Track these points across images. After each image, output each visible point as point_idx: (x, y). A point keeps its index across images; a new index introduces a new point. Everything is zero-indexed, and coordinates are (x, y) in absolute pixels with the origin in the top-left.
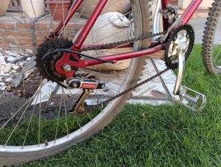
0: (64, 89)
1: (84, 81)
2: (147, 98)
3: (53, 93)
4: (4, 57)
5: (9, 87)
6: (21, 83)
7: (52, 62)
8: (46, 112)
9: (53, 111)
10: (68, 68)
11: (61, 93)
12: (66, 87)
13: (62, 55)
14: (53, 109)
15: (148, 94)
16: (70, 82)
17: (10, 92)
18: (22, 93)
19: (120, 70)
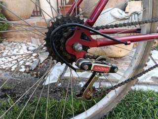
0: (73, 71)
1: (96, 63)
2: (148, 84)
3: (61, 76)
4: (26, 47)
5: (28, 69)
6: (37, 66)
7: (62, 41)
8: (54, 92)
9: (61, 91)
10: (79, 47)
11: (69, 76)
12: (75, 70)
13: (73, 32)
14: (60, 89)
15: (148, 80)
16: (80, 64)
17: (28, 73)
18: (37, 74)
19: (118, 58)
